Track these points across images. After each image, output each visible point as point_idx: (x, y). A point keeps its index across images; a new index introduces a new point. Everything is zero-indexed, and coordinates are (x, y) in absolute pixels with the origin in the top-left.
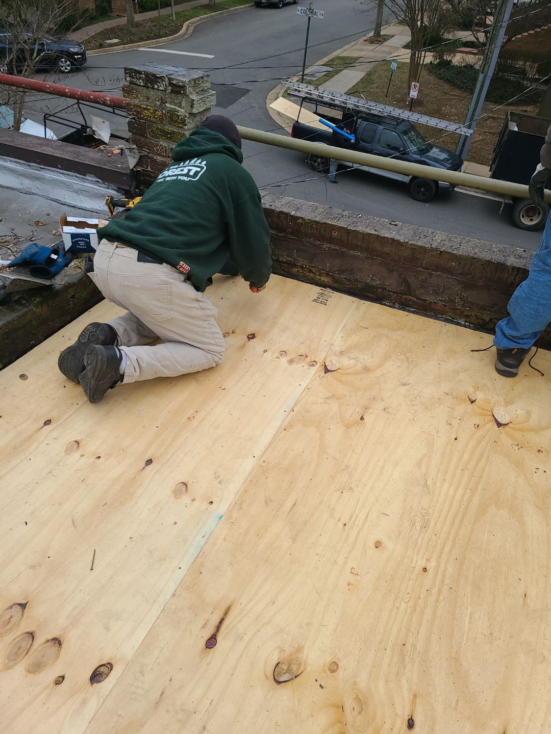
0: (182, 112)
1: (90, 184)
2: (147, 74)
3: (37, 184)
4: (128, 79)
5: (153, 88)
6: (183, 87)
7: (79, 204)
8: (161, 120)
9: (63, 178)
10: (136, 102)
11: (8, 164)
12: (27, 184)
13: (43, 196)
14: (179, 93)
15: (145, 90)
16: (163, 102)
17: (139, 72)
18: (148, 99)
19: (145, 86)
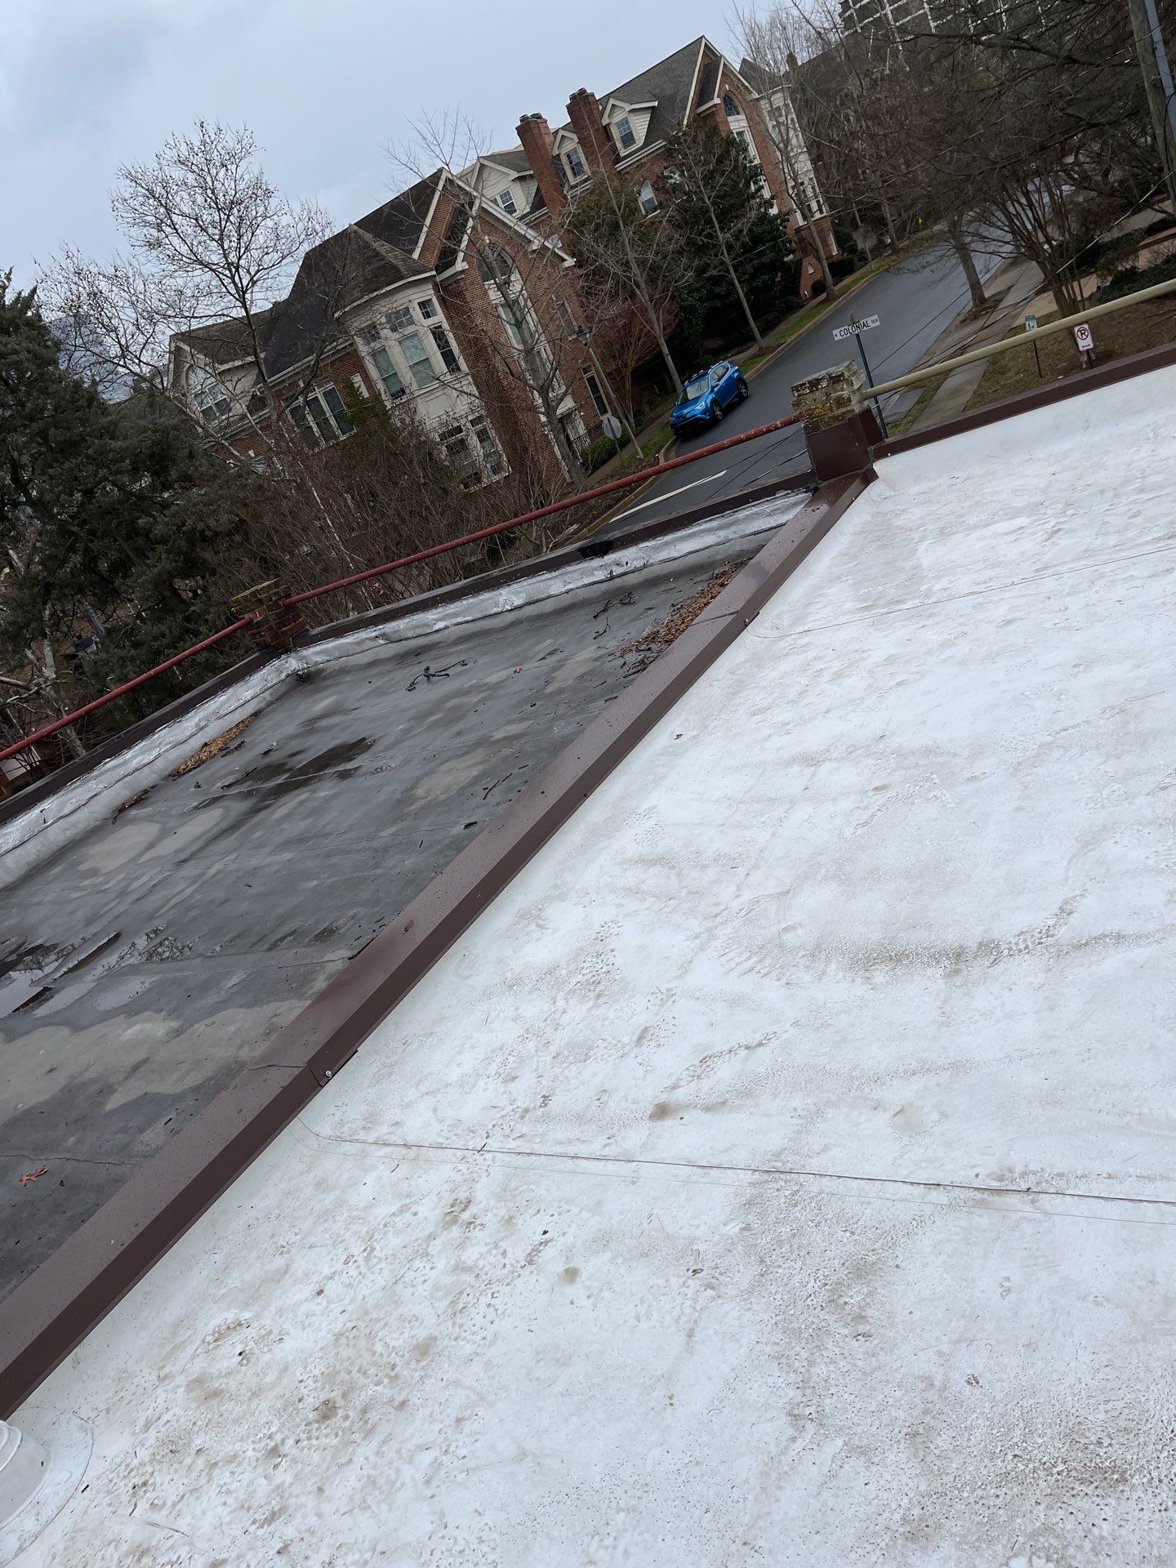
0: (845, 394)
1: (782, 500)
2: (810, 382)
3: (733, 529)
4: (796, 394)
5: (818, 389)
6: (842, 374)
7: (774, 525)
8: (831, 409)
9: (755, 509)
10: (806, 408)
11: (704, 527)
12: (723, 534)
13: (741, 537)
14: (840, 380)
15: (811, 395)
16: (828, 395)
17: (804, 384)
18: (815, 400)
19: (812, 392)
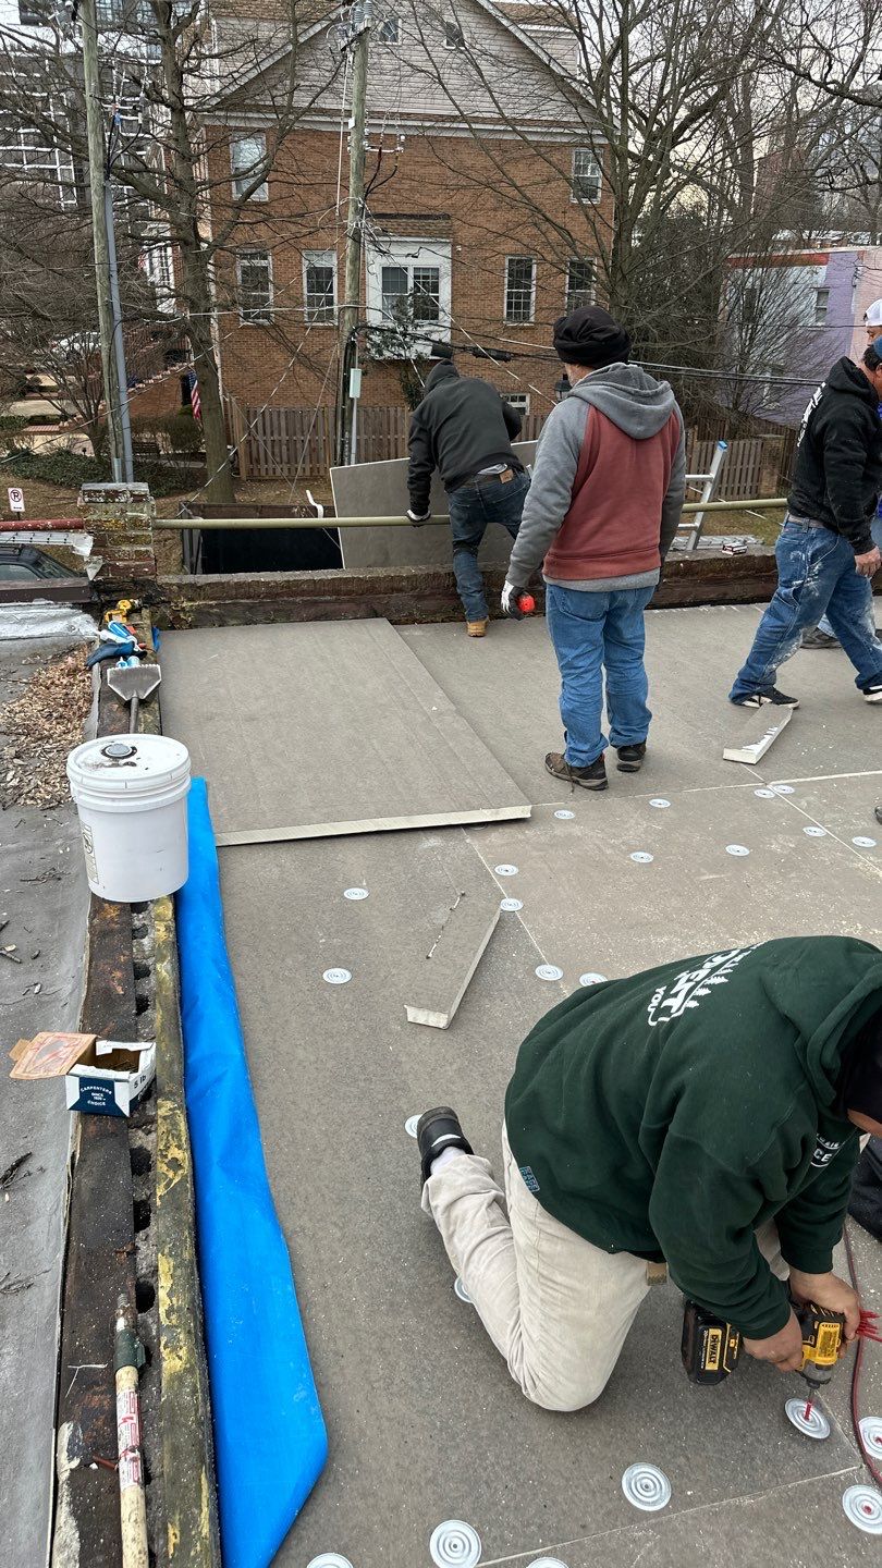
0: (144, 516)
1: (39, 609)
2: (107, 492)
4: (87, 499)
5: (114, 502)
8: (124, 527)
10: (95, 517)
14: (141, 501)
16: (123, 512)
17: (100, 492)
18: (107, 512)
19: (106, 502)
